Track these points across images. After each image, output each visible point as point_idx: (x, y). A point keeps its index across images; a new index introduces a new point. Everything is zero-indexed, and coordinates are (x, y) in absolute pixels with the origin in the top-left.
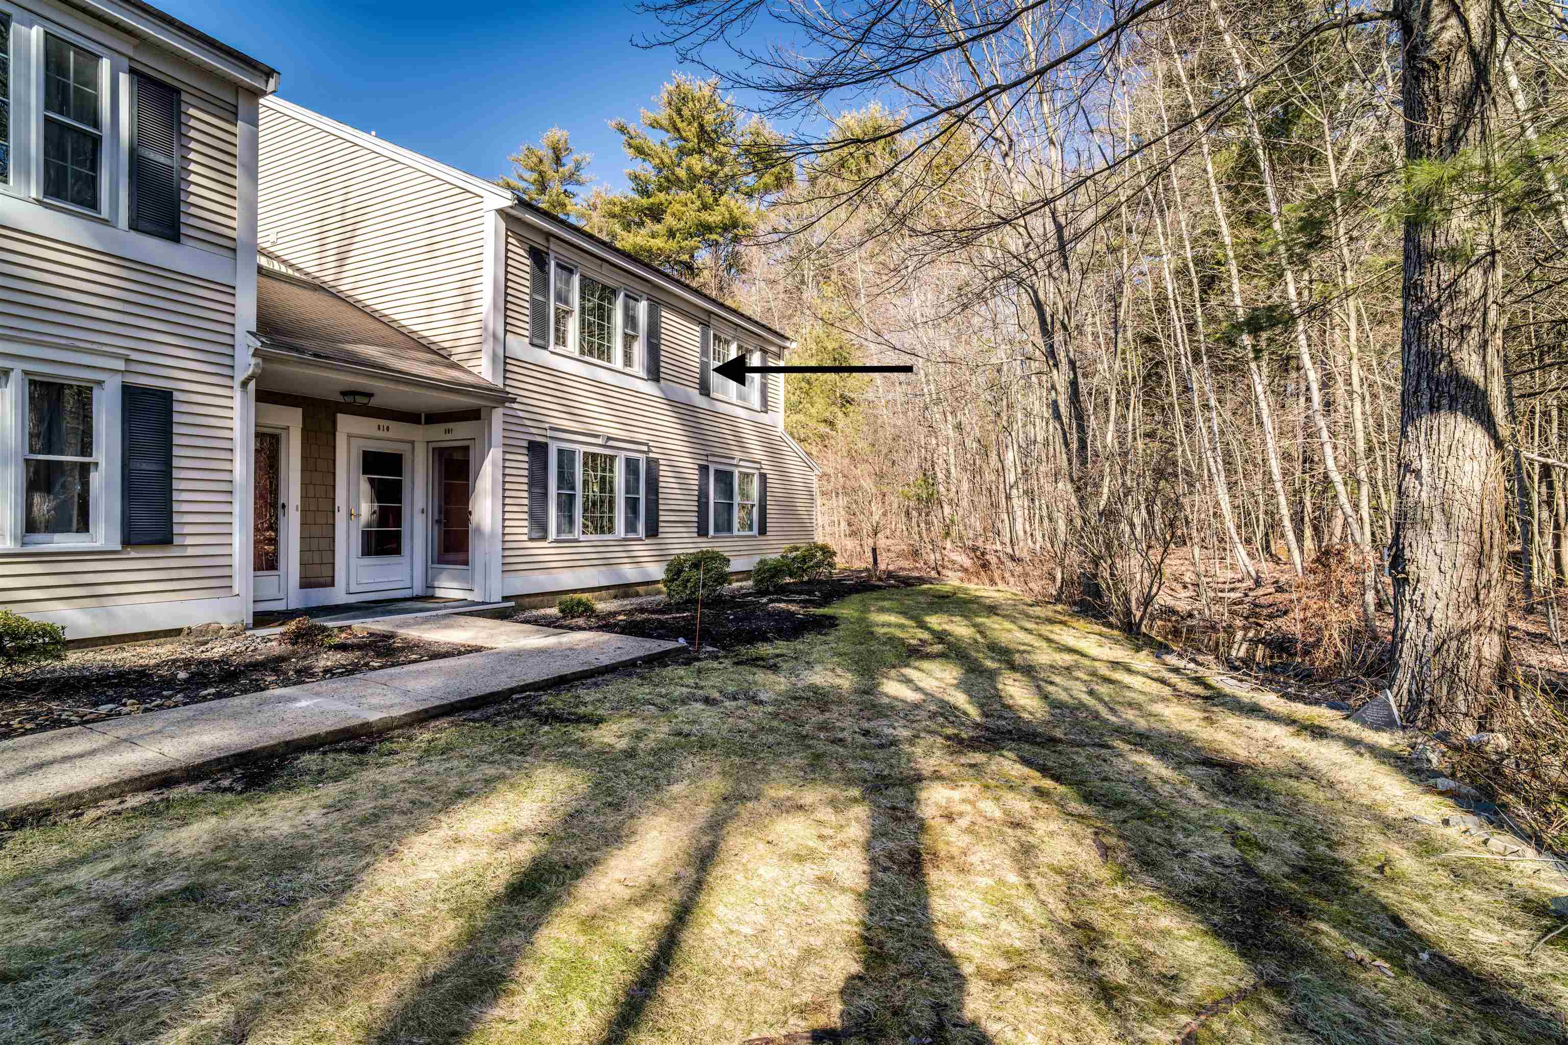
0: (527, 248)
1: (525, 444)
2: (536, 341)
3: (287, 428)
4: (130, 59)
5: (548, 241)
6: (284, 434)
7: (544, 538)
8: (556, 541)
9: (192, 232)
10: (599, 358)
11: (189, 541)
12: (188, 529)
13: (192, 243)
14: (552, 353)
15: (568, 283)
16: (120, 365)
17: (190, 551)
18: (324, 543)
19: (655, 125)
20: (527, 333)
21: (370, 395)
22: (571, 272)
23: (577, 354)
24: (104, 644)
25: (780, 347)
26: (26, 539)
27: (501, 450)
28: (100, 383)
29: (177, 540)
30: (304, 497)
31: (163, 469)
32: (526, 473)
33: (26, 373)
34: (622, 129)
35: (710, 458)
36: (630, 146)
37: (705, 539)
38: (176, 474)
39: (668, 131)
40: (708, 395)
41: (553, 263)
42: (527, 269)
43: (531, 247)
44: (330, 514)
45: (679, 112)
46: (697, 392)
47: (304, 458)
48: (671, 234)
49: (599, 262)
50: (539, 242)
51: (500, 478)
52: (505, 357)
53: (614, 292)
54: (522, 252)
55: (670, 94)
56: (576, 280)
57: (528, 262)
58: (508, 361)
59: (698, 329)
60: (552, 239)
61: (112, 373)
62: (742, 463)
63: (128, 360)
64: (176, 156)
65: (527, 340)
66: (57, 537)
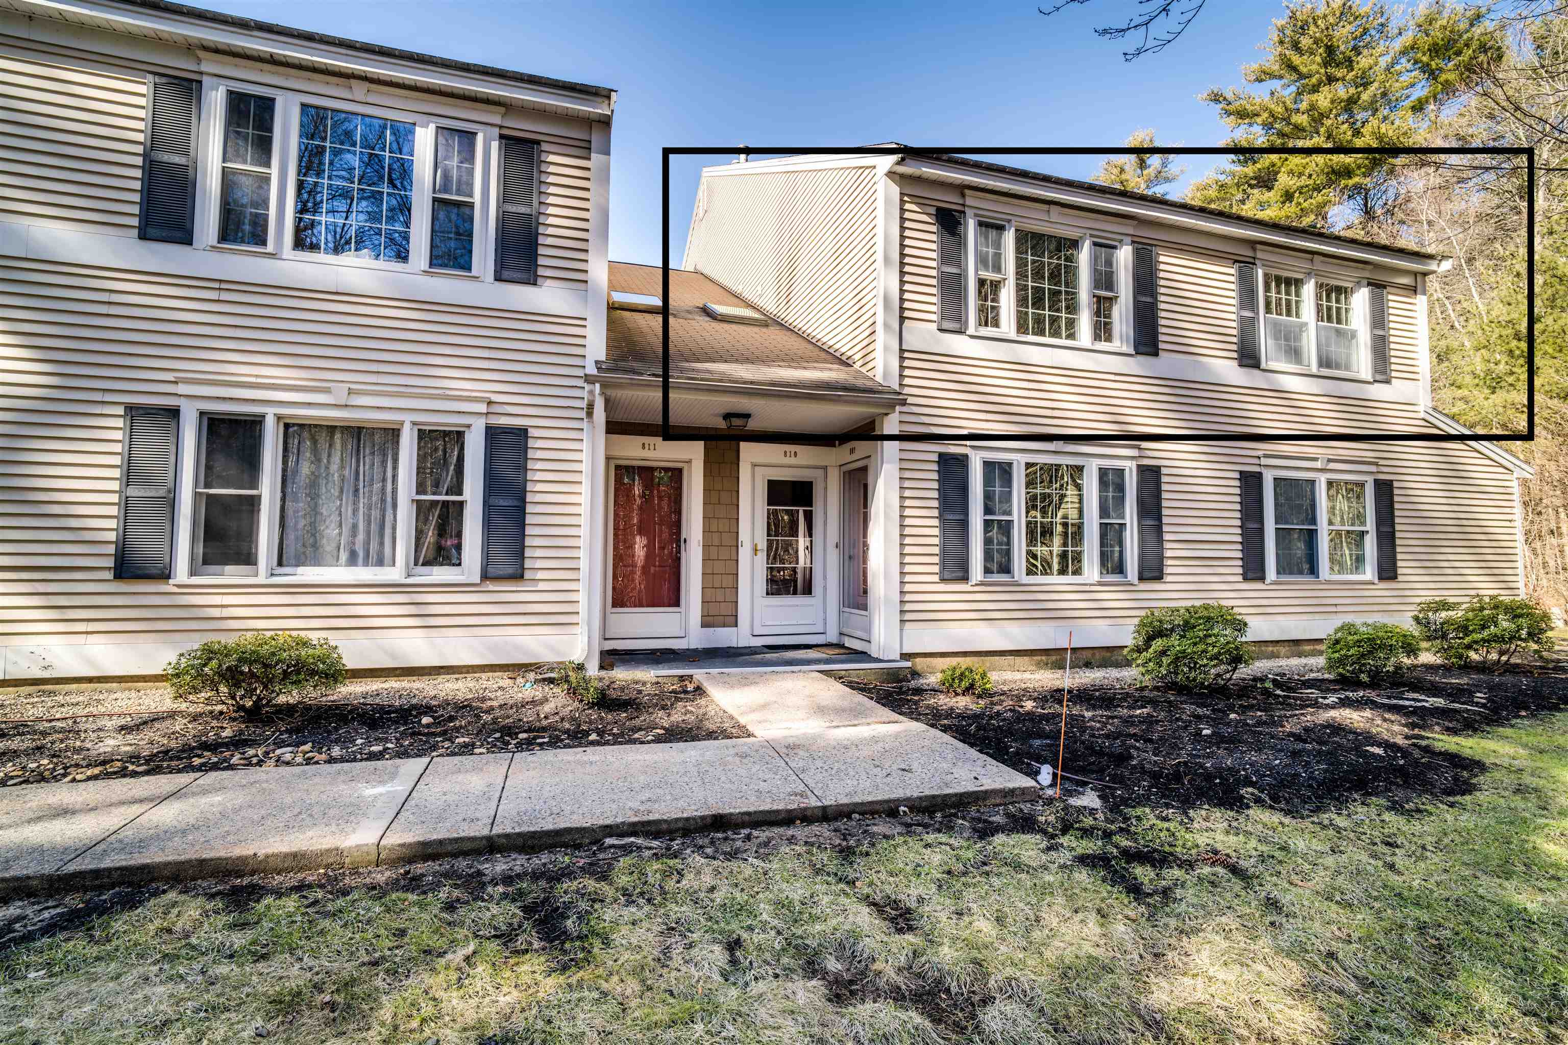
0: (933, 211)
1: (935, 457)
2: (947, 325)
3: (689, 462)
4: (501, 127)
5: (963, 196)
6: (685, 467)
7: (965, 578)
8: (982, 584)
9: (548, 273)
10: (1052, 335)
11: (540, 575)
12: (539, 564)
13: (549, 282)
14: (972, 337)
15: (998, 245)
16: (483, 408)
17: (542, 586)
18: (727, 581)
19: (1263, 76)
20: (934, 317)
21: (747, 416)
22: (1001, 228)
23: (1013, 335)
24: (468, 672)
25: (1415, 274)
26: (414, 572)
27: (897, 466)
28: (469, 426)
29: (528, 575)
30: (706, 531)
31: (516, 503)
32: (935, 494)
33: (414, 423)
34: (1216, 98)
35: (1264, 461)
36: (1229, 113)
37: (1259, 586)
38: (529, 509)
39: (1281, 77)
40: (1256, 365)
41: (971, 224)
42: (934, 237)
43: (939, 209)
44: (734, 549)
45: (1296, 46)
46: (1235, 364)
47: (707, 490)
48: (1288, 196)
49: (1045, 207)
50: (950, 200)
51: (896, 503)
52: (902, 351)
53: (1075, 244)
54: (925, 218)
55: (1282, 30)
56: (1009, 239)
57: (934, 228)
58: (906, 355)
59: (1232, 271)
60: (967, 192)
61: (477, 416)
62: (1332, 466)
63: (490, 403)
64: (535, 203)
65: (934, 326)
66: (436, 570)
